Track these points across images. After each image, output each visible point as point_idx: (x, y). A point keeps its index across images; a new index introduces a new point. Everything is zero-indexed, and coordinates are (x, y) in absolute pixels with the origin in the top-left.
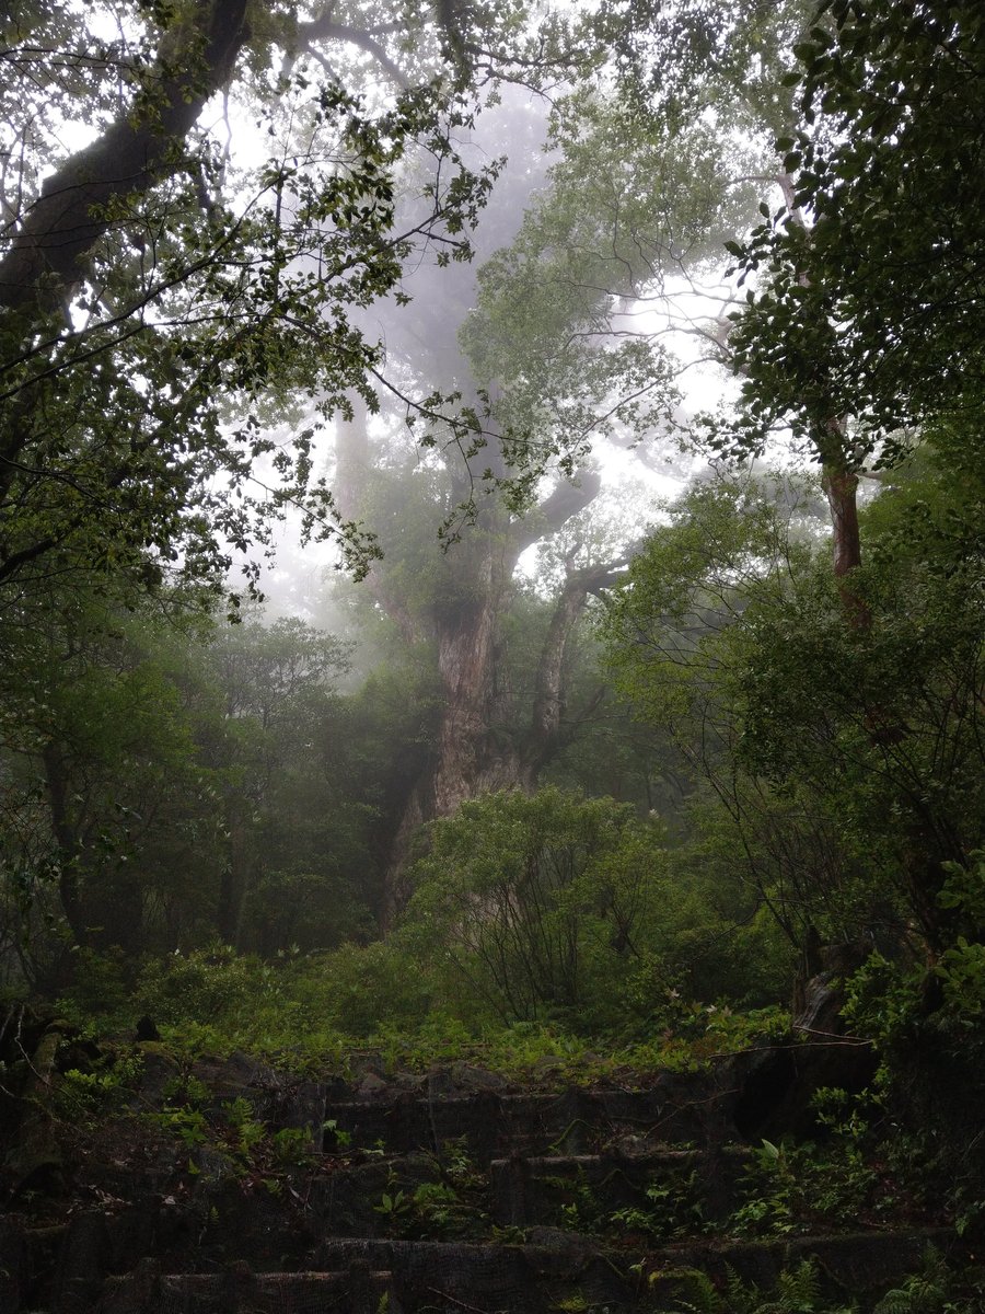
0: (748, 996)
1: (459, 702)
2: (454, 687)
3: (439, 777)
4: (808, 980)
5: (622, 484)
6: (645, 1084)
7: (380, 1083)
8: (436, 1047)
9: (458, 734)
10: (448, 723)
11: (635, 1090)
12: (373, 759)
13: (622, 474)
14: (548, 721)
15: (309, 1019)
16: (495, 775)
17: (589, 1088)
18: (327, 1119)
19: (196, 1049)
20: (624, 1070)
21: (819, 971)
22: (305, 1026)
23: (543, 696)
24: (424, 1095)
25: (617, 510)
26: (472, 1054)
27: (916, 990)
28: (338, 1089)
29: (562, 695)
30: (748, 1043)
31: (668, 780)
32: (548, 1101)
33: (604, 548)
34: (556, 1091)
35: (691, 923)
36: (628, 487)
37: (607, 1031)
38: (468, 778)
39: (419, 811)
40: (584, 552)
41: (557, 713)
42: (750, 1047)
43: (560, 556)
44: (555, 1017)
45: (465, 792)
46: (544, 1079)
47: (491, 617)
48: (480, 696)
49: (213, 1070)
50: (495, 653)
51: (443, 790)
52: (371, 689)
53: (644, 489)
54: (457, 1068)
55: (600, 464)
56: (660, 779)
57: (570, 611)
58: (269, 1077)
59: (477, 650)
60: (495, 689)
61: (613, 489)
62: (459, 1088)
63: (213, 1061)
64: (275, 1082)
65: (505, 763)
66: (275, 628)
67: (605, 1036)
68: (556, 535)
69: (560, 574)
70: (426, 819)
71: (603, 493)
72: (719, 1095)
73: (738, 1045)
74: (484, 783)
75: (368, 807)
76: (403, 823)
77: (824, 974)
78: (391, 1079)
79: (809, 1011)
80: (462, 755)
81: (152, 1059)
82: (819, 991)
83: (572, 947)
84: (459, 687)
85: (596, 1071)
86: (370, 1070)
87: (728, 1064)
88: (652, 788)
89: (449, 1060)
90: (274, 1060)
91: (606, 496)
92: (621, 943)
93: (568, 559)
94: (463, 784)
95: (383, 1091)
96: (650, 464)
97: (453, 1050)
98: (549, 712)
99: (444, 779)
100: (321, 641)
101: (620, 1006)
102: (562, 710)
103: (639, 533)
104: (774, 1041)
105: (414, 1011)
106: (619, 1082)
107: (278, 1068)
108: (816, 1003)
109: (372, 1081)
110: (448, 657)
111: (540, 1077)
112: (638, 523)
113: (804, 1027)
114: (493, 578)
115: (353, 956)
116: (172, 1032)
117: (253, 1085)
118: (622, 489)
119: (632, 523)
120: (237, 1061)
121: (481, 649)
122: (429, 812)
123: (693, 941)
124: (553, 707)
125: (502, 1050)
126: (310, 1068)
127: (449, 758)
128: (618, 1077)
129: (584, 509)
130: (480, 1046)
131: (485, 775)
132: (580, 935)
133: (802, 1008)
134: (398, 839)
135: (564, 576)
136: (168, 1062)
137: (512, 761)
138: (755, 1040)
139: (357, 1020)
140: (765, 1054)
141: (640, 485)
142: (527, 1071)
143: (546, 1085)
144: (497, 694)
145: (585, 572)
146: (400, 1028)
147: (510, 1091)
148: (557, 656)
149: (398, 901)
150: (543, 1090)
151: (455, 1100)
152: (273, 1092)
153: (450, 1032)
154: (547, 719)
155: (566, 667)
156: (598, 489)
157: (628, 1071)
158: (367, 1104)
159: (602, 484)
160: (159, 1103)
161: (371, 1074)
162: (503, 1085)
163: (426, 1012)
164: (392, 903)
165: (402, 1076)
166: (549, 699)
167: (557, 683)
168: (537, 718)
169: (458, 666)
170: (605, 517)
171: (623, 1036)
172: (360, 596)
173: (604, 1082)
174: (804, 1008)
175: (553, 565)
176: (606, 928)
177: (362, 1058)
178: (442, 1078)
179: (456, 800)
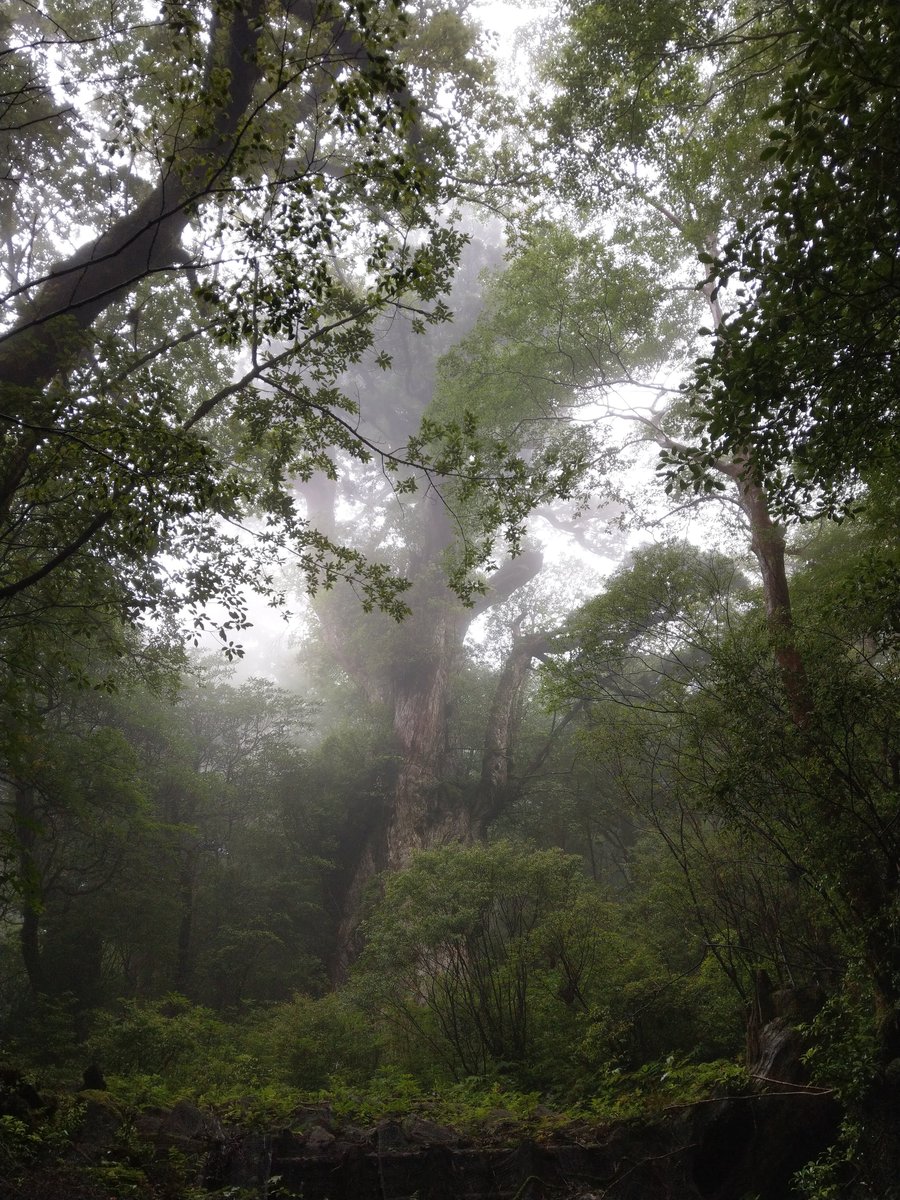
0: (697, 1049)
1: (413, 756)
2: (408, 743)
3: (393, 830)
4: (761, 1027)
5: (563, 562)
6: (600, 1138)
7: (328, 1136)
8: (386, 1102)
9: (411, 788)
10: (401, 777)
11: (591, 1145)
12: (329, 813)
13: (562, 554)
14: (497, 777)
15: (258, 1072)
16: (445, 828)
17: (543, 1141)
18: (272, 1175)
19: (142, 1099)
20: (579, 1123)
21: (772, 1017)
22: (254, 1080)
23: (491, 752)
24: (373, 1149)
25: (558, 585)
26: (422, 1109)
27: (874, 1034)
28: (285, 1143)
29: (509, 752)
30: (706, 1093)
31: (609, 839)
32: (502, 1156)
33: (548, 618)
34: (509, 1145)
35: (638, 974)
36: (568, 565)
37: (555, 1087)
38: (420, 831)
39: (372, 864)
40: (528, 621)
41: (505, 768)
42: (707, 1098)
43: (508, 624)
44: (503, 1071)
45: (417, 845)
46: (496, 1133)
47: (444, 677)
48: (433, 751)
49: (159, 1121)
50: (448, 710)
51: (396, 843)
52: (330, 746)
53: (582, 568)
54: (407, 1121)
55: (543, 544)
56: (601, 838)
57: (517, 672)
58: (214, 1128)
59: (430, 708)
60: (447, 744)
61: (554, 567)
62: (410, 1141)
63: (157, 1112)
64: (221, 1134)
65: (456, 818)
66: (244, 688)
67: (555, 1092)
68: (503, 607)
69: (506, 639)
70: (379, 870)
71: (545, 571)
72: (677, 1150)
73: (693, 1096)
74: (435, 838)
75: (324, 862)
76: (357, 876)
77: (778, 1019)
78: (338, 1133)
79: (765, 1059)
80: (415, 809)
81: (95, 1109)
82: (774, 1038)
83: (521, 999)
84: (413, 742)
85: (549, 1124)
86: (319, 1122)
87: (685, 1115)
88: (594, 845)
89: (398, 1114)
90: (222, 1113)
91: (548, 573)
92: (570, 994)
93: (514, 625)
94: (415, 837)
95: (332, 1144)
96: (587, 545)
97: (403, 1104)
98: (497, 767)
99: (397, 832)
100: (286, 700)
101: (569, 1061)
102: (510, 766)
103: (579, 604)
104: (732, 1091)
105: (363, 1066)
106: (574, 1135)
107: (224, 1122)
108: (772, 1051)
109: (319, 1134)
110: (403, 714)
111: (493, 1131)
112: (577, 597)
113: (761, 1076)
114: (446, 642)
115: (303, 1009)
116: (121, 1083)
117: (197, 1137)
118: (563, 566)
119: (572, 597)
120: (183, 1112)
121: (434, 707)
122: (382, 863)
123: (641, 992)
124: (501, 763)
125: (452, 1106)
126: (257, 1121)
127: (402, 811)
128: (574, 1131)
129: (528, 583)
130: (431, 1101)
131: (436, 830)
132: (528, 990)
133: (757, 1057)
134: (351, 892)
135: (510, 642)
136: (112, 1112)
137: (462, 815)
138: (711, 1090)
139: (307, 1073)
140: (723, 1105)
141: (579, 563)
142: (479, 1125)
143: (499, 1139)
144: (448, 749)
145: (530, 637)
146: (350, 1083)
147: (462, 1145)
148: (504, 716)
149: (350, 954)
150: (496, 1144)
151: (405, 1154)
152: (219, 1144)
153: (400, 1086)
154: (495, 774)
155: (514, 725)
156: (541, 567)
157: (582, 1125)
158: (314, 1158)
159: (544, 561)
160: (98, 1157)
161: (319, 1127)
162: (455, 1139)
163: (376, 1066)
164: (344, 956)
165: (350, 1129)
166: (498, 755)
167: (504, 741)
168: (486, 775)
169: (413, 722)
170: (547, 592)
171: (572, 1092)
172: (323, 660)
173: (559, 1136)
174: (759, 1057)
175: (500, 632)
176: (554, 980)
177: (310, 1112)
178: (393, 1130)
179: (409, 854)
